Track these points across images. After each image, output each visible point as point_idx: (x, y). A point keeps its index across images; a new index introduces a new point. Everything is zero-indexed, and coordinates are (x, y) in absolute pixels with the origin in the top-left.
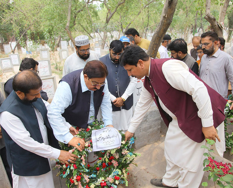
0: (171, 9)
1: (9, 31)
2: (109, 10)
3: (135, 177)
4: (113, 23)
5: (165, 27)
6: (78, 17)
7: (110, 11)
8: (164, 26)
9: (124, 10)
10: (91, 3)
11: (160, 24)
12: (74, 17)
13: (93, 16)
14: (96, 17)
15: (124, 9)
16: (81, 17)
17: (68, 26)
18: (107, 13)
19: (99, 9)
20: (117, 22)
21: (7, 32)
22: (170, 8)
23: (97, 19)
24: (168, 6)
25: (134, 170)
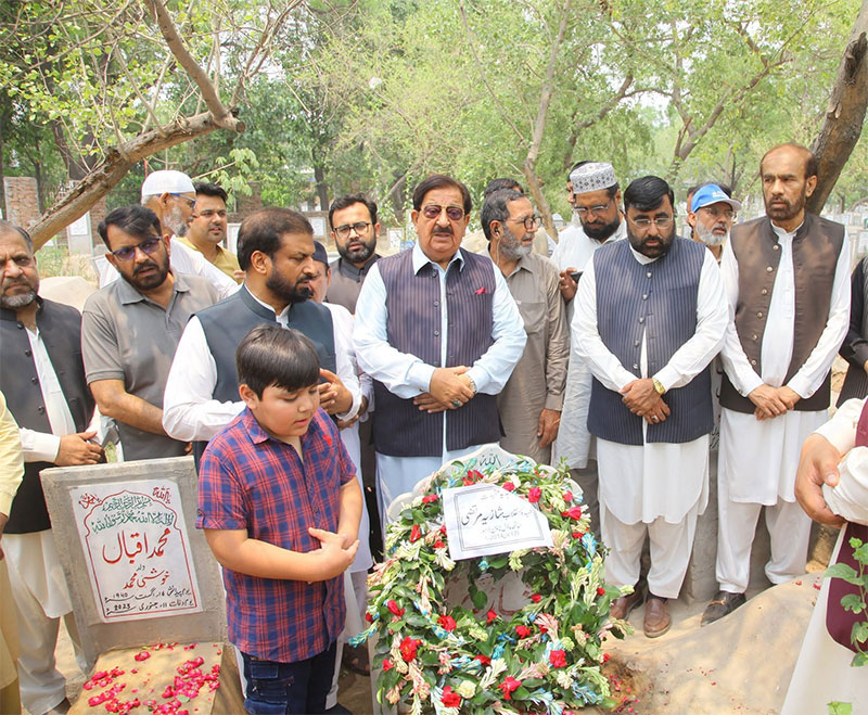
0: (856, 90)
1: (359, 175)
2: (687, 121)
3: (662, 693)
4: (705, 173)
5: (833, 154)
6: (582, 142)
7: (689, 127)
8: (829, 149)
9: (746, 129)
10: (629, 99)
11: (817, 143)
12: (570, 141)
13: (633, 141)
14: (643, 144)
15: (744, 125)
16: (594, 144)
17: (530, 160)
18: (680, 132)
19: (662, 124)
20: (718, 169)
21: (355, 177)
22: (853, 85)
23: (645, 153)
24: (846, 79)
25: (664, 668)
